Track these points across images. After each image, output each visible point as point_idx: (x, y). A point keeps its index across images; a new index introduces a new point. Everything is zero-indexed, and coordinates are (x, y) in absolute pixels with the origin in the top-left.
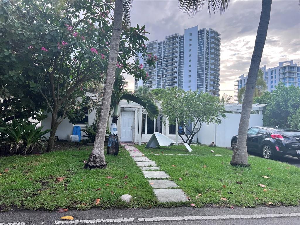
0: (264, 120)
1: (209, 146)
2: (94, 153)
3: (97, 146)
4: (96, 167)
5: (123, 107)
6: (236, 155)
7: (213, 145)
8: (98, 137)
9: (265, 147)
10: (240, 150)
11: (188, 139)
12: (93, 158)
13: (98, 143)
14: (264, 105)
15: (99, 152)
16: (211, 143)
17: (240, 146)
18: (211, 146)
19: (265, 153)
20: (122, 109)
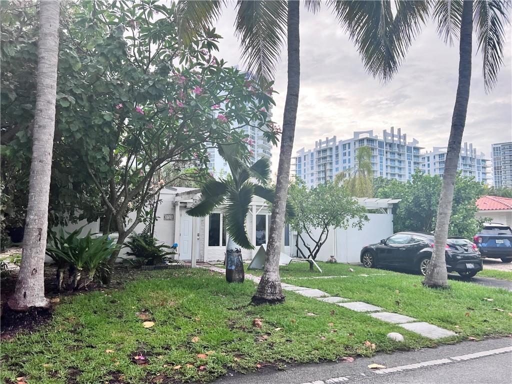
0: (395, 222)
1: (327, 262)
2: (270, 280)
3: (274, 269)
4: (276, 301)
5: (186, 203)
8: (274, 256)
10: (440, 266)
11: (311, 254)
12: (271, 287)
13: (274, 265)
14: (396, 201)
15: (276, 277)
16: (330, 258)
17: (439, 261)
19: (424, 269)
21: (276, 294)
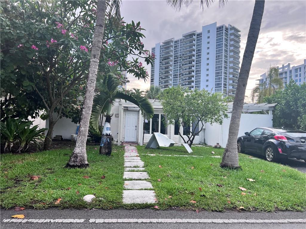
0: (274, 120)
1: (214, 147)
2: (75, 152)
3: (79, 145)
4: (76, 167)
5: (127, 107)
6: (225, 157)
7: (218, 146)
8: (80, 137)
9: (268, 149)
10: (230, 151)
11: (190, 140)
12: (74, 157)
13: (79, 143)
14: (273, 105)
15: (80, 151)
16: (216, 144)
17: (230, 147)
18: (216, 147)
19: (268, 155)
20: (126, 108)
21: (76, 161)
